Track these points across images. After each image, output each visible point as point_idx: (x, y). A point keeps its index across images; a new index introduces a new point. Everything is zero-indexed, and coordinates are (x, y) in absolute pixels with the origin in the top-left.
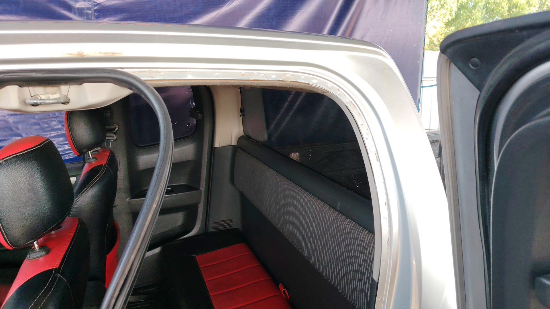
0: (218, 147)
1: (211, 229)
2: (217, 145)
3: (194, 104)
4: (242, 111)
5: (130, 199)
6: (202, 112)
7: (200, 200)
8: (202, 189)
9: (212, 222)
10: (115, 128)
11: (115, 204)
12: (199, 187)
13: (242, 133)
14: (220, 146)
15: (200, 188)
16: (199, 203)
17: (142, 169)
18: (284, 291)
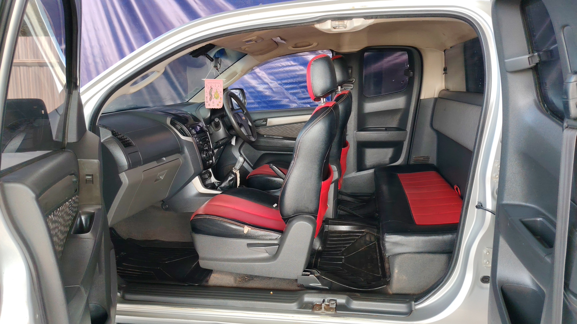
0: (423, 98)
1: (412, 162)
2: (422, 97)
3: (408, 66)
4: (445, 69)
5: (357, 131)
6: (413, 72)
7: (406, 139)
8: (408, 131)
9: (414, 157)
10: (353, 80)
11: (347, 134)
12: (406, 128)
13: (444, 88)
14: (425, 98)
15: (407, 130)
16: (404, 141)
17: (367, 112)
18: (457, 188)
